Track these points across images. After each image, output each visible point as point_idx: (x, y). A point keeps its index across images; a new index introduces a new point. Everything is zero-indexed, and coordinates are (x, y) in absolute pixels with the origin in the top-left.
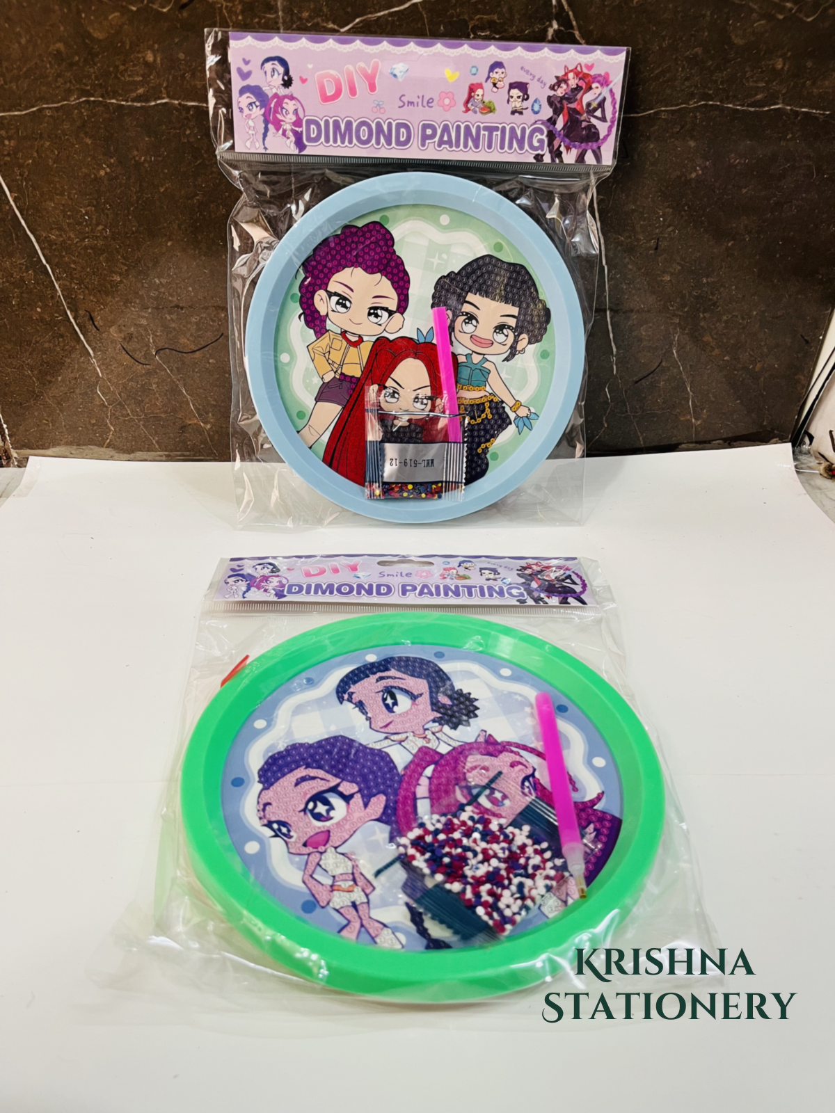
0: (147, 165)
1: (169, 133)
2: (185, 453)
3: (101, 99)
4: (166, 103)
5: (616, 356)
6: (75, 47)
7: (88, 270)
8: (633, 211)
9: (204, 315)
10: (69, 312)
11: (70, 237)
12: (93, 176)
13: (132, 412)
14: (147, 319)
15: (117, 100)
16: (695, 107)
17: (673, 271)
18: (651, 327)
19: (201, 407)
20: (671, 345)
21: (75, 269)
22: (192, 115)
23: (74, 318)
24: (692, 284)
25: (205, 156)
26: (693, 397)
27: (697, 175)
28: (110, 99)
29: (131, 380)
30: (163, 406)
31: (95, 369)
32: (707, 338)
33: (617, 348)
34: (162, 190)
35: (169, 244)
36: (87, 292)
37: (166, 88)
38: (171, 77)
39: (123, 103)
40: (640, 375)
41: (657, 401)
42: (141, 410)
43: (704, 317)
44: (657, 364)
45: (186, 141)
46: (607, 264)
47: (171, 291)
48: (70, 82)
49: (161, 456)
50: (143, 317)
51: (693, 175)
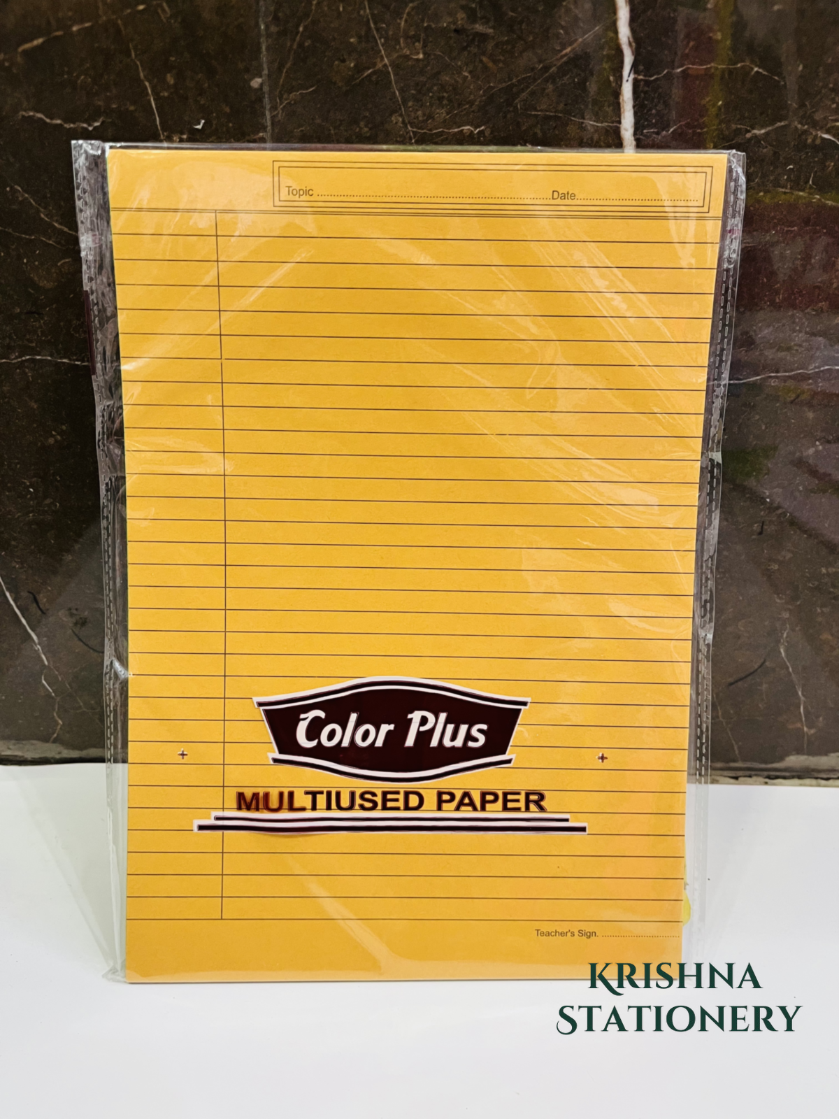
3: (49, 358)
6: (15, 297)
7: (33, 547)
10: (8, 594)
11: (11, 511)
12: (39, 444)
13: (85, 704)
15: (70, 360)
16: (816, 372)
17: (781, 559)
18: (751, 622)
20: (778, 642)
21: (17, 547)
23: (15, 600)
24: (807, 575)
26: (805, 702)
27: (817, 451)
28: (61, 358)
31: (40, 657)
32: (826, 636)
36: (31, 572)
39: (77, 363)
40: (736, 677)
41: (757, 706)
43: (822, 612)
44: (758, 664)
48: (11, 338)
51: (811, 451)
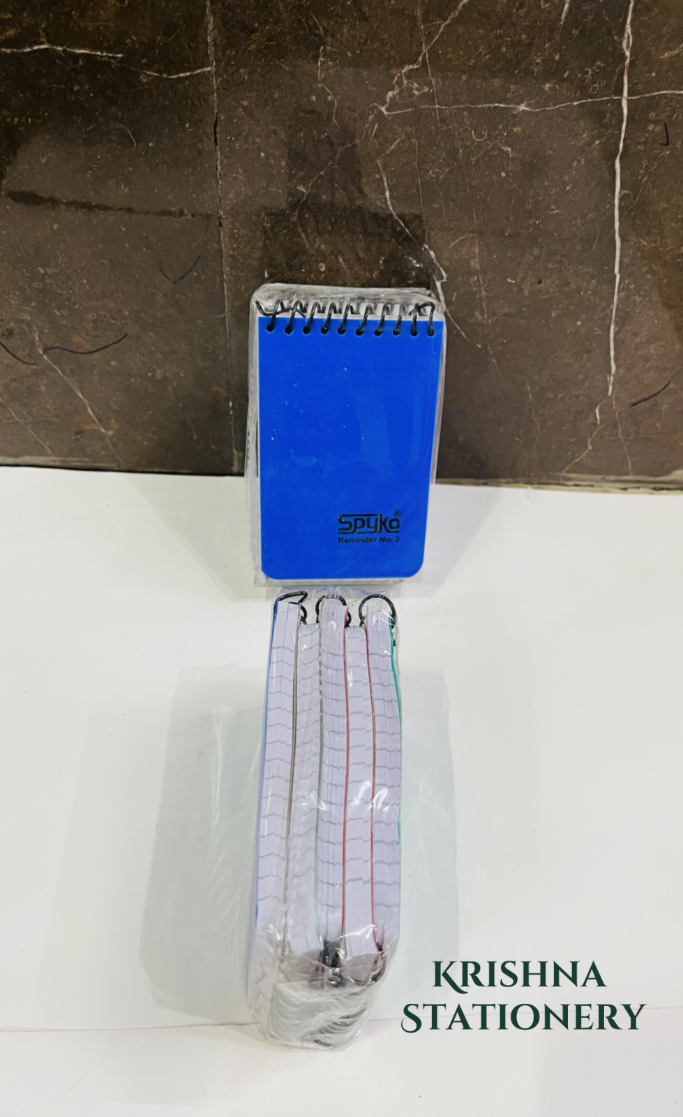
0: (22, 129)
1: (53, 88)
2: (84, 459)
4: (45, 49)
5: (614, 375)
8: (664, 208)
9: (102, 312)
13: (16, 415)
14: (30, 314)
18: (662, 346)
19: (101, 413)
22: (80, 67)
25: (101, 119)
29: (13, 380)
30: (55, 409)
33: (617, 368)
34: (44, 161)
35: (56, 227)
37: (45, 30)
38: (51, 15)
40: (640, 398)
41: (655, 425)
42: (28, 414)
44: (663, 386)
45: (74, 99)
46: (620, 271)
47: (60, 282)
49: (53, 461)
50: (25, 311)
